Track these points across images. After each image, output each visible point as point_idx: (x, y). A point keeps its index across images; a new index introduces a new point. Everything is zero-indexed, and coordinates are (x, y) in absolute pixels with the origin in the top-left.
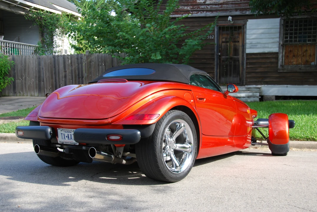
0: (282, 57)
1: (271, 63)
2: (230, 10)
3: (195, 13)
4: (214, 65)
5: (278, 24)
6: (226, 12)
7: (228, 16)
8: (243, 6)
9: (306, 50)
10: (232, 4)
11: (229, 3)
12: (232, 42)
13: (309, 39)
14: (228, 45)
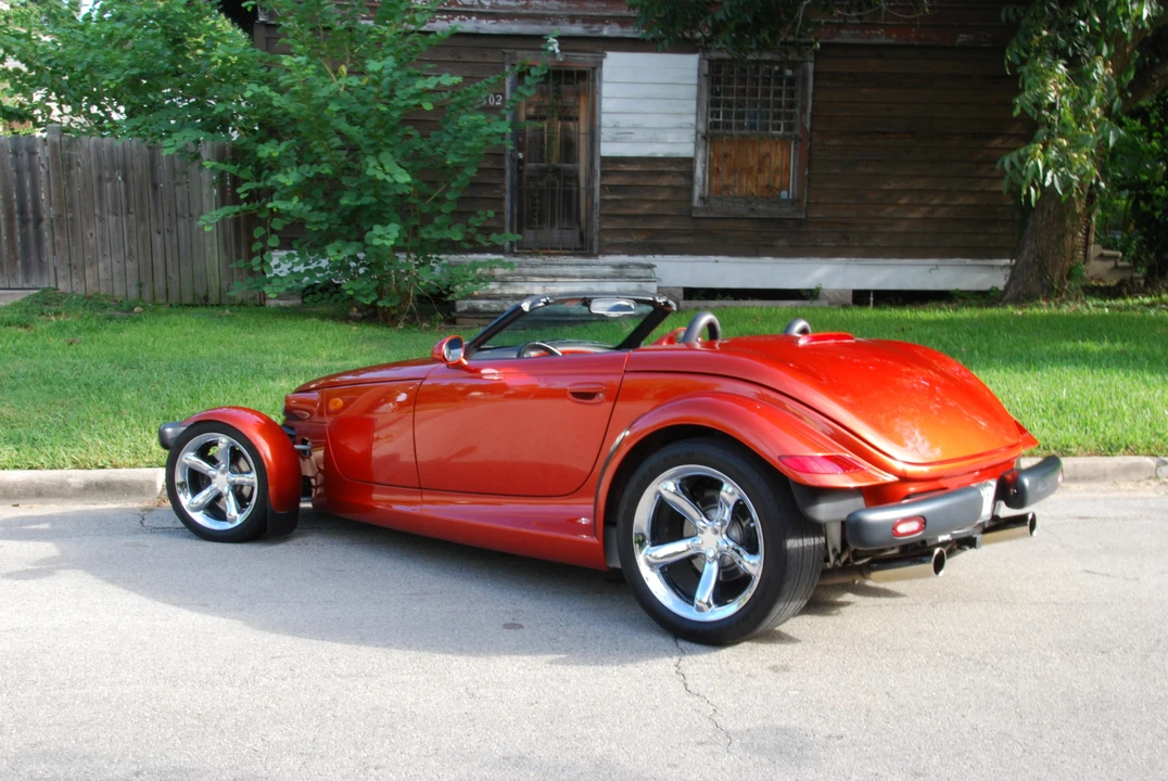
0: (704, 172)
1: (675, 189)
2: (554, 19)
3: (442, 19)
4: (504, 190)
5: (694, 73)
6: (540, 24)
7: (547, 38)
8: (592, 10)
9: (768, 155)
12: (556, 118)
13: (775, 122)
14: (546, 126)
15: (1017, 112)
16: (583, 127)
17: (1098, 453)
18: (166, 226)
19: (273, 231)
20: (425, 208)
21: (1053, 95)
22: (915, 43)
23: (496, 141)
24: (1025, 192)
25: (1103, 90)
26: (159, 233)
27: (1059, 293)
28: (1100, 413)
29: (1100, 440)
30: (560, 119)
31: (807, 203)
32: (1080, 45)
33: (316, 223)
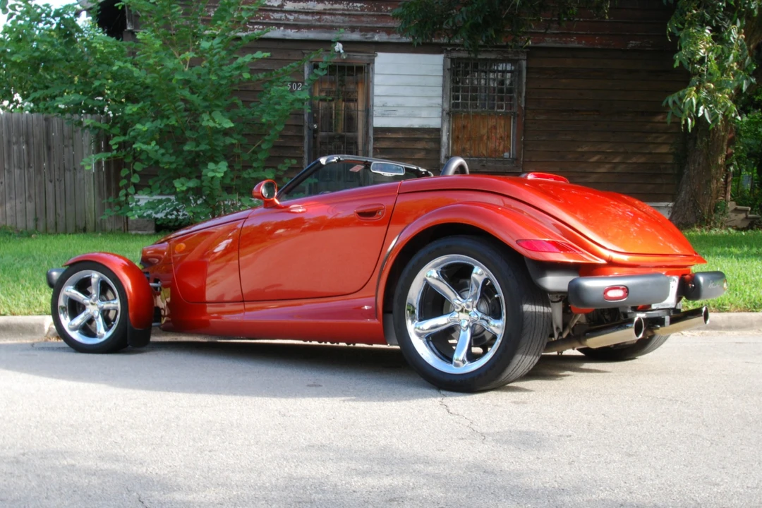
0: (448, 139)
1: (427, 151)
2: (339, 29)
3: (258, 29)
4: (303, 151)
5: (441, 68)
6: (329, 33)
7: (334, 43)
8: (367, 22)
9: (495, 127)
10: (342, 15)
11: (337, 12)
12: (341, 100)
13: (500, 103)
14: (333, 105)
15: (677, 64)
16: (361, 106)
17: (746, 310)
18: (57, 177)
19: (135, 172)
20: (246, 157)
21: (702, 51)
22: (599, 47)
23: (298, 106)
24: (683, 122)
25: (738, 51)
26: (51, 181)
27: (708, 223)
28: (745, 283)
29: (747, 300)
30: (344, 100)
31: (523, 161)
32: (721, 19)
33: (167, 163)
